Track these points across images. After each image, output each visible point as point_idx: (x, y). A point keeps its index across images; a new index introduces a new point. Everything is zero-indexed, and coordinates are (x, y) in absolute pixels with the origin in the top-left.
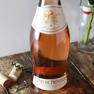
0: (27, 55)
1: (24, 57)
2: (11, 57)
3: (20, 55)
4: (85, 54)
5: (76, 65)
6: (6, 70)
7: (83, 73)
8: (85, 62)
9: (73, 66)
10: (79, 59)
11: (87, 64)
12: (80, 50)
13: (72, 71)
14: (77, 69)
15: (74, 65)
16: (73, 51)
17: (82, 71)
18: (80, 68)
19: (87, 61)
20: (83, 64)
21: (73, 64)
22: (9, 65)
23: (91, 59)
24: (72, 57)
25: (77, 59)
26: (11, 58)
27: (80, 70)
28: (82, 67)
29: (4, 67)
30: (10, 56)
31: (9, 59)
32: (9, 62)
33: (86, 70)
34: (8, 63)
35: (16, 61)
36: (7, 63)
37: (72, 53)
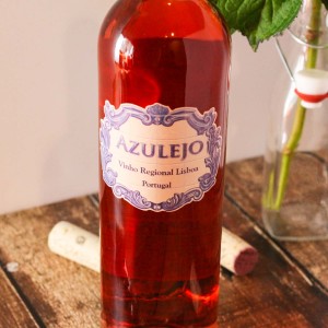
1: (84, 211)
2: (40, 212)
6: (29, 257)
16: (252, 187)
22: (34, 239)
24: (252, 210)
26: (39, 218)
29: (18, 247)
30: (35, 209)
31: (34, 220)
32: (34, 230)
34: (31, 233)
36: (27, 233)
37: (251, 195)
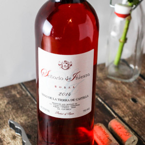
0: (22, 88)
3: (11, 89)
4: (118, 83)
5: (107, 102)
7: (119, 115)
8: (120, 96)
9: (100, 103)
10: (108, 92)
11: (122, 99)
12: (108, 77)
13: (101, 113)
14: (109, 109)
15: (103, 103)
17: (117, 111)
18: (113, 106)
19: (122, 95)
20: (117, 99)
21: (100, 100)
23: (128, 91)
25: (107, 92)
27: (114, 109)
28: (116, 105)
33: (123, 109)
35: (5, 98)
